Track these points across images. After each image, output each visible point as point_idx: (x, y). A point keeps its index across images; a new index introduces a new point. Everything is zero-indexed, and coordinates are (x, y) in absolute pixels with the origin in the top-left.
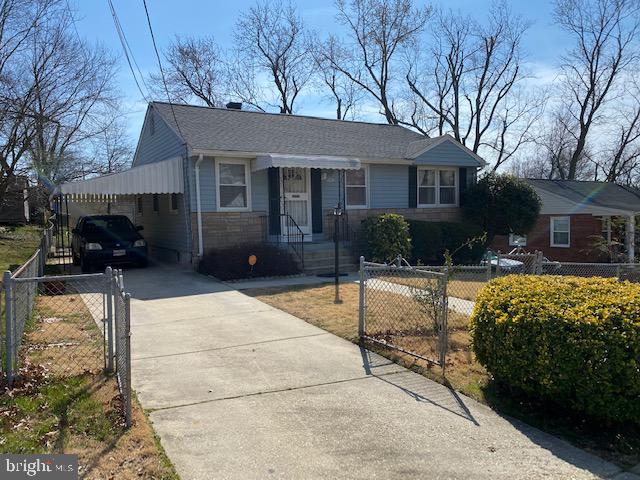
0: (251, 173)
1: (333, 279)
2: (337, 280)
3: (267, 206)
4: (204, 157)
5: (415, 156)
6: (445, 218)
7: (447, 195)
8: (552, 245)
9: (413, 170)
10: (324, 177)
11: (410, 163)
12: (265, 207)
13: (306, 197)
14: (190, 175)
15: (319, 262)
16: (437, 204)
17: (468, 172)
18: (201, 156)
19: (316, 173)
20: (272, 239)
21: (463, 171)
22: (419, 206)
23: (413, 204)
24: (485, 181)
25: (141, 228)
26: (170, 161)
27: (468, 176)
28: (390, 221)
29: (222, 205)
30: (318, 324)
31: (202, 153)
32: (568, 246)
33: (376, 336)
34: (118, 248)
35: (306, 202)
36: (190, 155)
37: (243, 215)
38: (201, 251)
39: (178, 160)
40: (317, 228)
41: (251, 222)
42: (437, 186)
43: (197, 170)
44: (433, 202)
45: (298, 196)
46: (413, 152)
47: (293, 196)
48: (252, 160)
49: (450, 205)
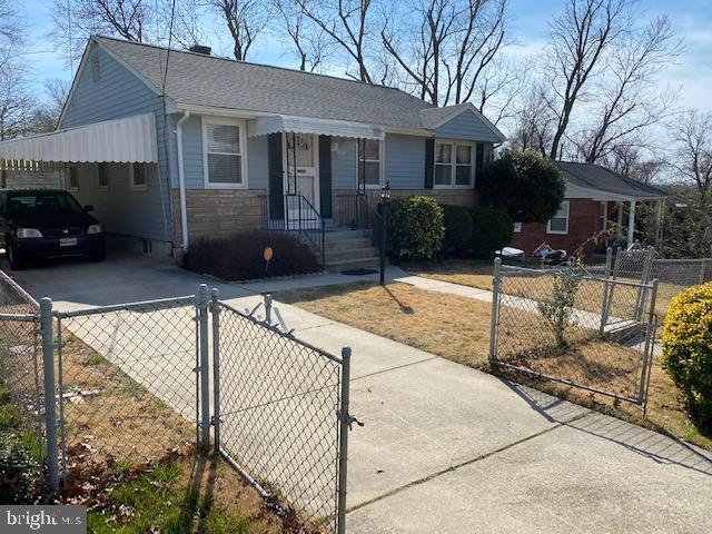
0: (248, 138)
2: (382, 277)
3: (267, 183)
4: (191, 115)
5: (436, 126)
6: (460, 201)
7: (463, 177)
8: (549, 231)
9: (430, 143)
10: (335, 148)
11: (429, 134)
12: (265, 184)
13: (314, 171)
14: (170, 137)
15: (339, 255)
16: (453, 186)
17: (486, 148)
18: (187, 114)
19: (326, 142)
20: (274, 225)
21: (480, 146)
22: (436, 187)
23: (429, 186)
24: (507, 157)
25: (91, 208)
26: (138, 119)
27: (485, 154)
28: (423, 205)
29: (210, 181)
31: (189, 109)
32: (566, 233)
34: (66, 236)
35: (313, 178)
36: (170, 110)
37: (238, 194)
38: (185, 244)
39: (148, 118)
40: (326, 212)
41: (248, 202)
42: (454, 164)
43: (179, 132)
44: (449, 183)
45: (304, 171)
46: (430, 124)
48: (248, 122)
49: (465, 187)
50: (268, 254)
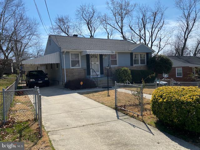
0: (81, 56)
1: (107, 89)
2: (108, 89)
3: (86, 66)
4: (66, 52)
5: (132, 49)
6: (142, 69)
7: (142, 62)
8: (177, 77)
9: (131, 54)
10: (104, 57)
11: (131, 52)
12: (85, 66)
13: (98, 63)
14: (62, 57)
15: (102, 84)
16: (140, 64)
17: (149, 54)
18: (65, 52)
19: (101, 56)
20: (88, 77)
21: (147, 54)
22: (134, 65)
23: (132, 65)
24: (155, 57)
25: (47, 74)
26: (55, 53)
27: (149, 56)
28: (125, 70)
29: (72, 67)
30: (102, 103)
31: (65, 50)
32: (182, 77)
33: (121, 106)
34: (40, 81)
35: (98, 65)
36: (62, 51)
37: (79, 69)
38: (66, 81)
39: (58, 53)
40: (102, 73)
41: (81, 71)
42: (139, 59)
43: (64, 56)
44: (138, 64)
46: (131, 49)
47: (94, 63)
48: (81, 52)
49: (144, 65)
50: (82, 83)
